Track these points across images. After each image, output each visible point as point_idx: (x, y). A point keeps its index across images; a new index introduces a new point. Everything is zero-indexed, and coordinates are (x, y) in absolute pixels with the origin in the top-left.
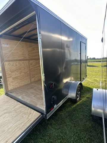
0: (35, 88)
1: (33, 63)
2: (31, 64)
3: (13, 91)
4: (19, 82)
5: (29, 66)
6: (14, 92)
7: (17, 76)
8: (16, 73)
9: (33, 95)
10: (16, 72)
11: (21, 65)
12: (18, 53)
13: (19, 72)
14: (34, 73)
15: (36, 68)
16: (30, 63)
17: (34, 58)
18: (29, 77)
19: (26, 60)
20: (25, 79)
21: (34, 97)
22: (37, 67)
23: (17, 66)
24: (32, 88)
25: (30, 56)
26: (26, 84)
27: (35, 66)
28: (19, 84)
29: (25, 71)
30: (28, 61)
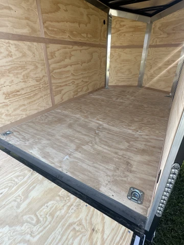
0: (69, 121)
1: (57, 54)
2: (53, 55)
3: (11, 130)
4: (24, 105)
5: (48, 59)
6: (15, 133)
7: (15, 87)
8: (13, 78)
9: (73, 146)
10: (11, 75)
11: (24, 55)
12: (10, 9)
13: (21, 77)
14: (60, 81)
15: (64, 69)
16: (49, 50)
17: (58, 37)
18: (49, 91)
19: (38, 40)
20: (38, 96)
21: (76, 150)
22: (66, 66)
23: (11, 56)
24: (60, 121)
25: (47, 28)
26: (43, 109)
27: (63, 63)
28: (24, 110)
29: (37, 75)
30: (42, 45)
